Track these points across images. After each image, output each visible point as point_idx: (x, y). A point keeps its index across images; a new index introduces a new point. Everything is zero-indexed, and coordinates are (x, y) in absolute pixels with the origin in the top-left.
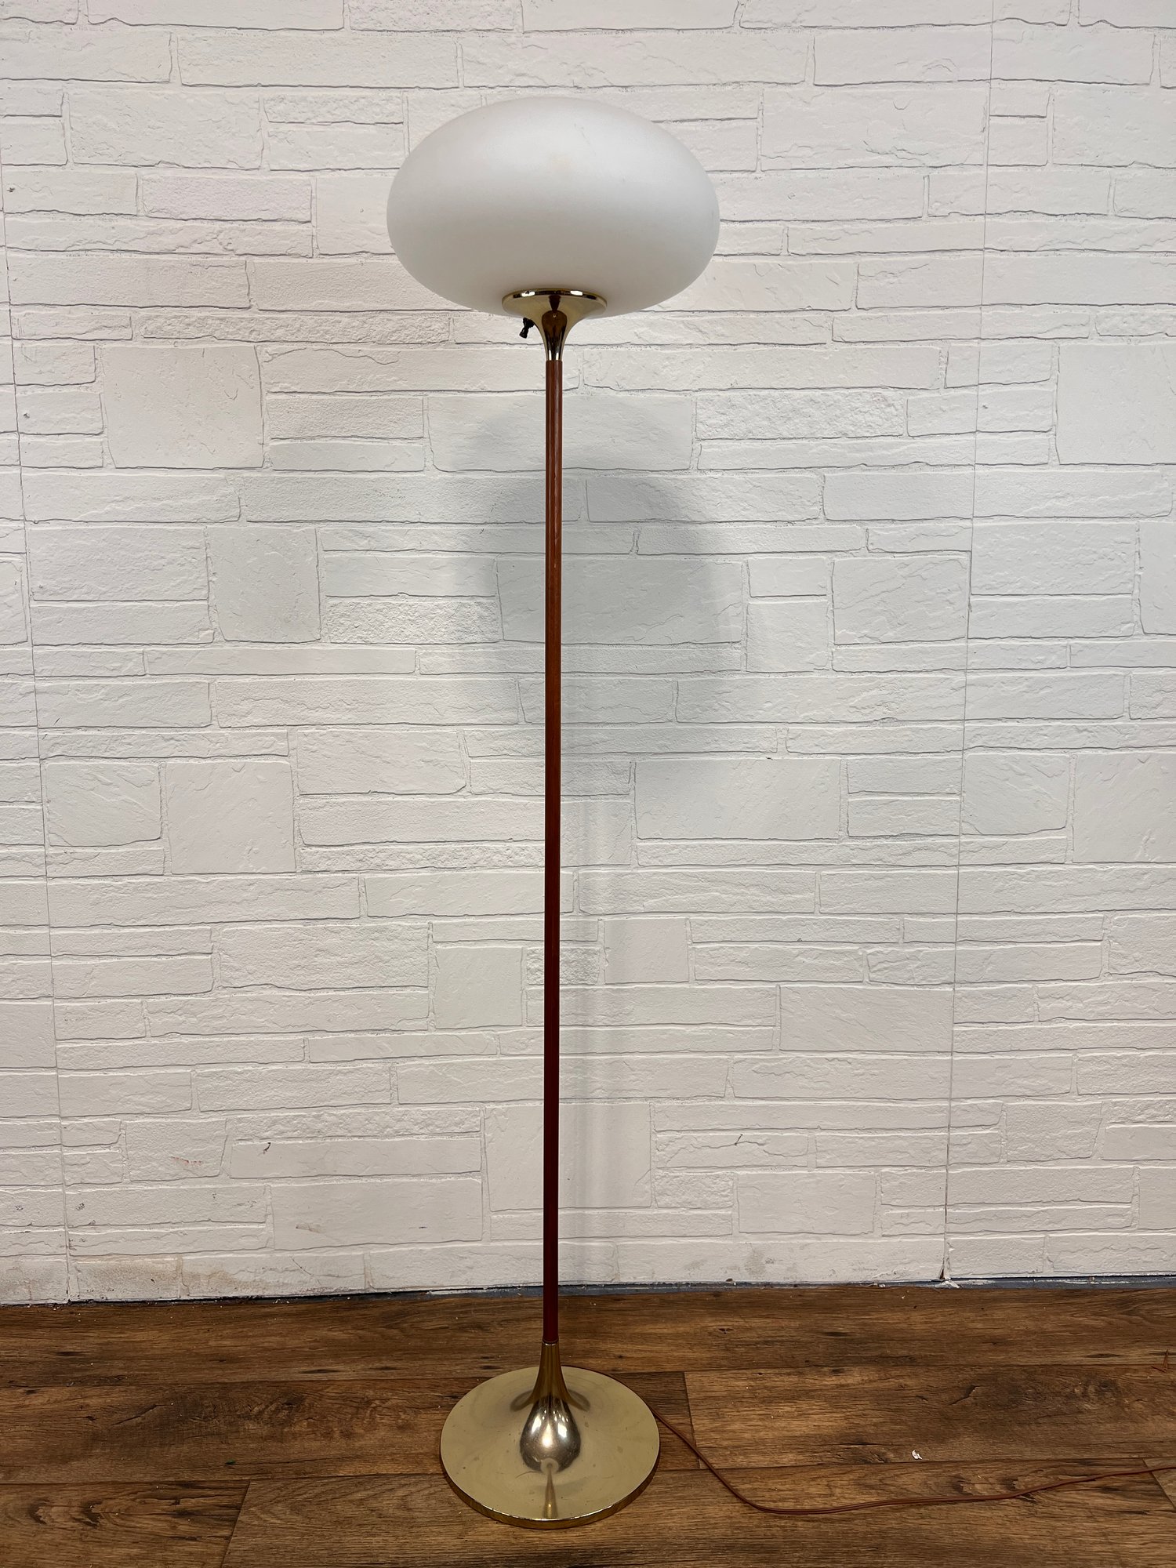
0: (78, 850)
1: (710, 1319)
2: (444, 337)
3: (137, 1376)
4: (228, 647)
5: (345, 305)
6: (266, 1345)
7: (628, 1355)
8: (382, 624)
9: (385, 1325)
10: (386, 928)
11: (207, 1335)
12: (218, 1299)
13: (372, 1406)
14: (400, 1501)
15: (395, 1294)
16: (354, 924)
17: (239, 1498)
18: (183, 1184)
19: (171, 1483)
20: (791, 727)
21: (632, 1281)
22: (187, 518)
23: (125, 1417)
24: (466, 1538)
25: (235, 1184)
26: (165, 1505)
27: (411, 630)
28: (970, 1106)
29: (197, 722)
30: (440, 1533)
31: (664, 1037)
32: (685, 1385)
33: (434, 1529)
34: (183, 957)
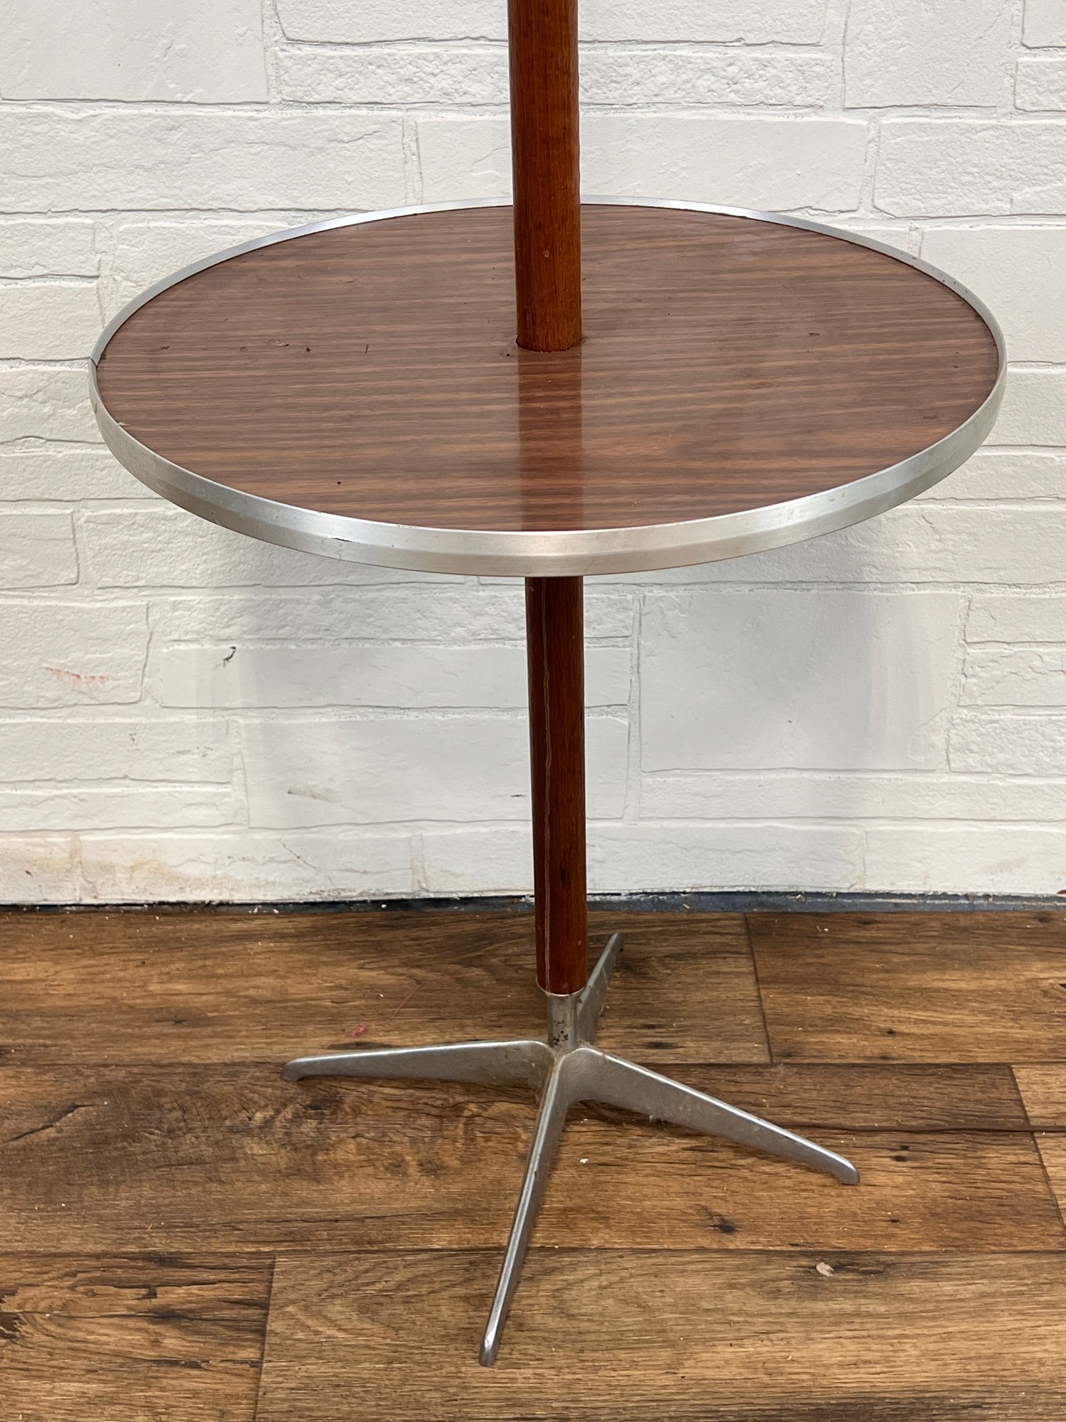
1: (1039, 965)
3: (32, 1046)
6: (252, 992)
7: (902, 1028)
9: (457, 959)
11: (142, 971)
12: (149, 905)
13: (467, 1113)
14: (552, 1300)
15: (466, 901)
17: (261, 1287)
18: (70, 716)
19: (133, 1257)
21: (886, 888)
23: (26, 1126)
24: (681, 1372)
25: (173, 718)
26: (129, 1298)
30: (635, 1365)
31: (1009, 470)
32: (1017, 1089)
33: (622, 1355)
34: (39, 283)
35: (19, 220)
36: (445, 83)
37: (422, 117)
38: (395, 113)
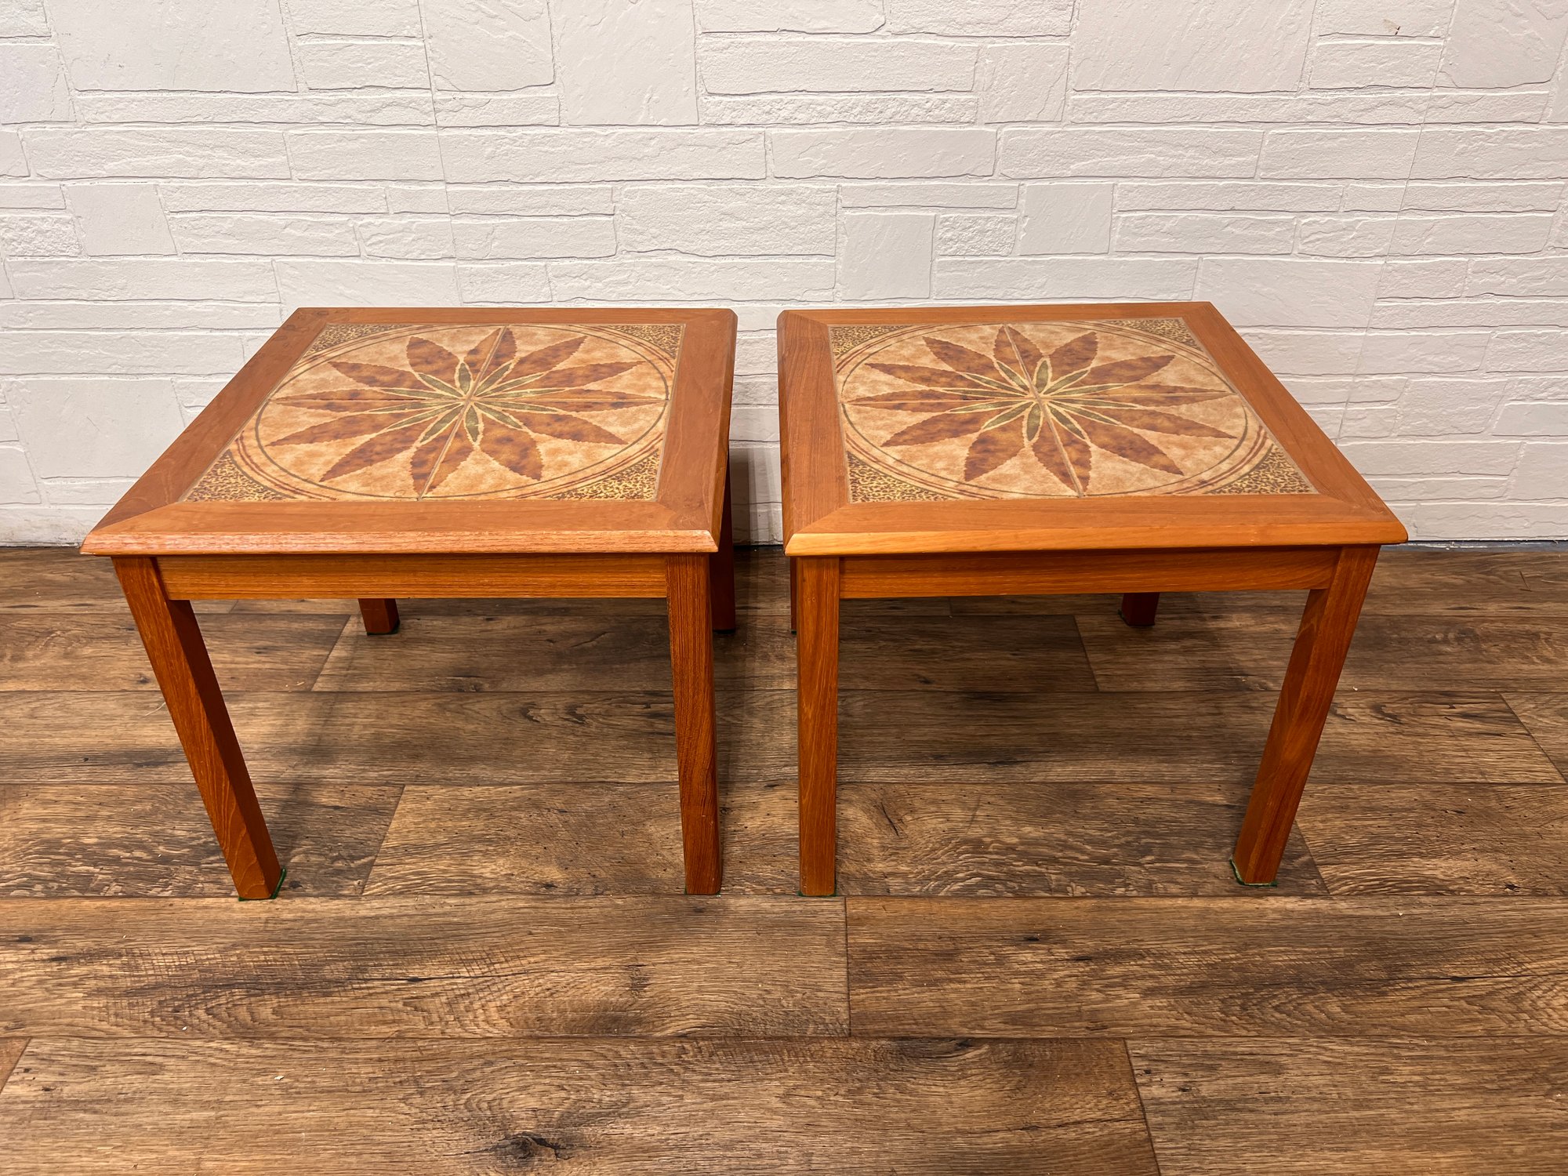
0: (467, 95)
10: (791, 192)
16: (760, 186)
19: (638, 692)
23: (581, 641)
26: (637, 708)
28: (1375, 381)
34: (585, 218)
35: (576, 186)
36: (784, 113)
37: (774, 131)
38: (761, 130)
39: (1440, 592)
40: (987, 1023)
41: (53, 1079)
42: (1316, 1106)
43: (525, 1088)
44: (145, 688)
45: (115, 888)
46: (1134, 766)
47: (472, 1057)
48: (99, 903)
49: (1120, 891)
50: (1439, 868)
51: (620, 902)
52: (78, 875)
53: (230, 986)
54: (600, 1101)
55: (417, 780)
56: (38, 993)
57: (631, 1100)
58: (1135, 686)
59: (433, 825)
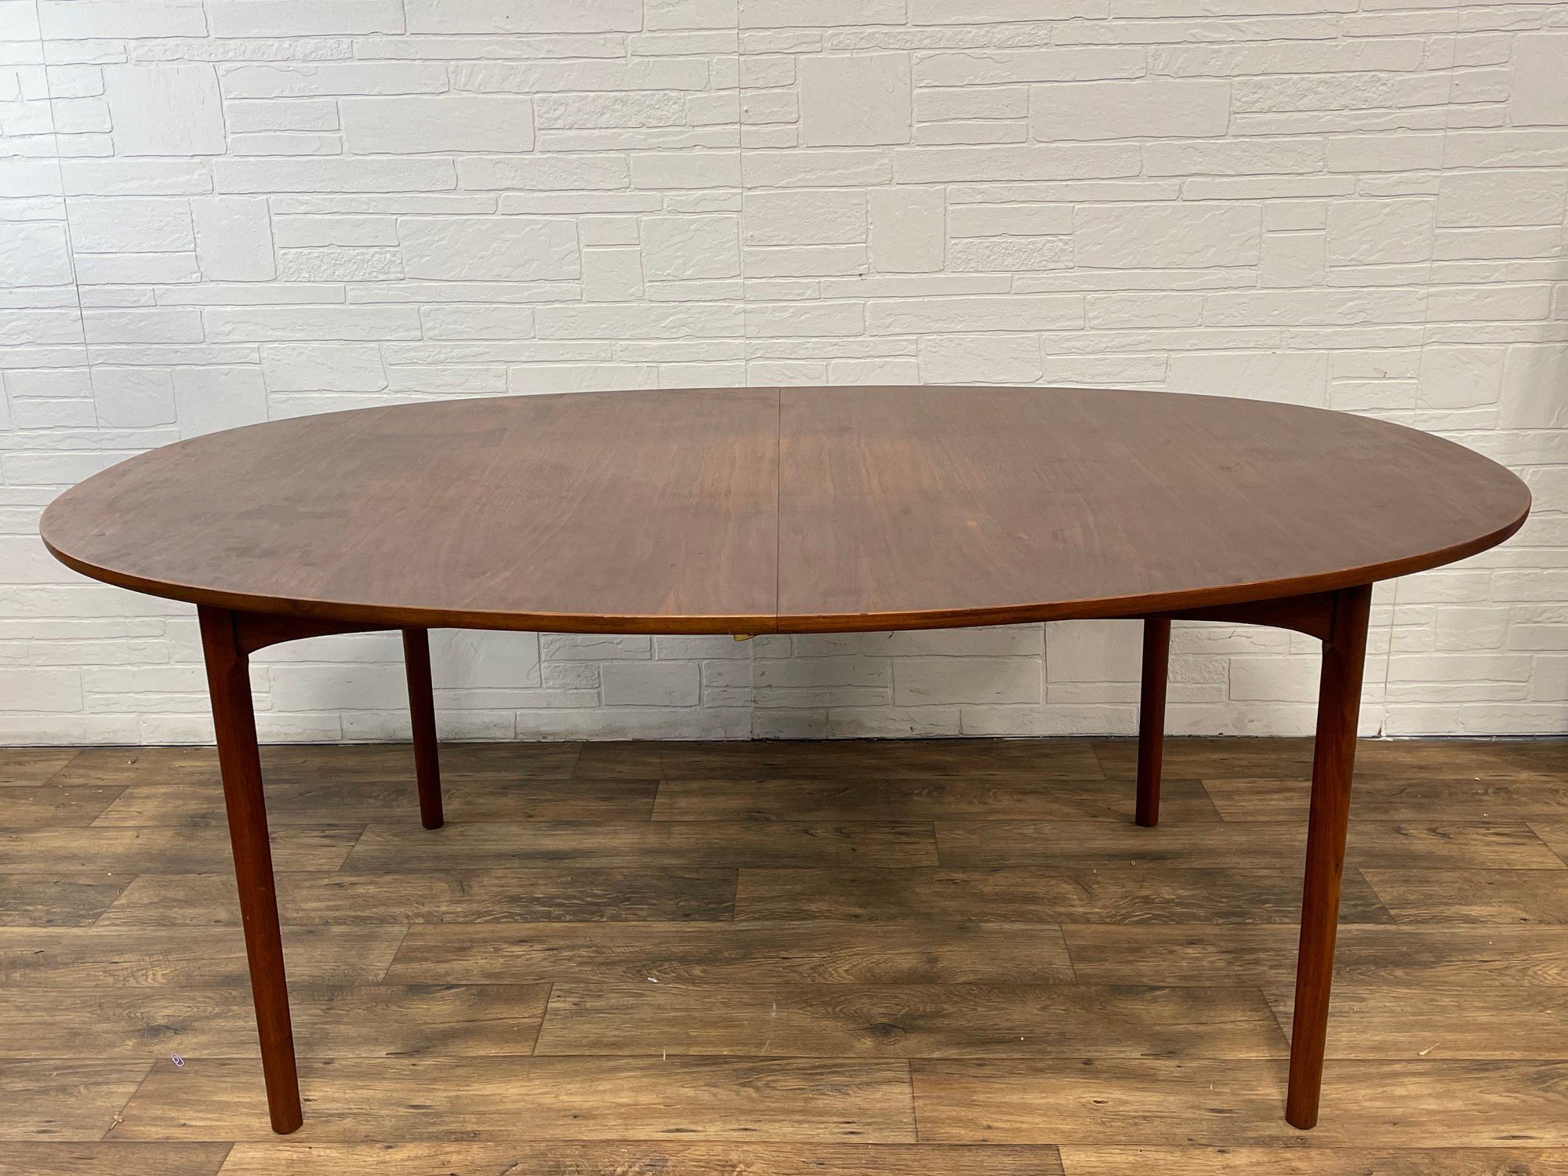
1: (1211, 754)
2: (1046, 41)
4: (877, 277)
5: (976, 19)
8: (989, 256)
17: (930, 828)
19: (884, 822)
20: (1291, 329)
22: (854, 182)
23: (831, 793)
24: (1084, 846)
27: (1009, 261)
28: (1409, 609)
29: (854, 332)
30: (1067, 844)
33: (1062, 842)
39: (1482, 766)
40: (1167, 980)
41: (576, 1000)
42: (1387, 1014)
43: (875, 1004)
44: (533, 820)
45: (568, 918)
46: (1254, 860)
47: (835, 992)
48: (563, 924)
49: (1248, 921)
50: (1475, 911)
51: (907, 923)
52: (542, 912)
53: (668, 960)
54: (924, 1010)
55: (745, 865)
56: (547, 964)
57: (943, 1009)
58: (1249, 818)
59: (767, 887)
